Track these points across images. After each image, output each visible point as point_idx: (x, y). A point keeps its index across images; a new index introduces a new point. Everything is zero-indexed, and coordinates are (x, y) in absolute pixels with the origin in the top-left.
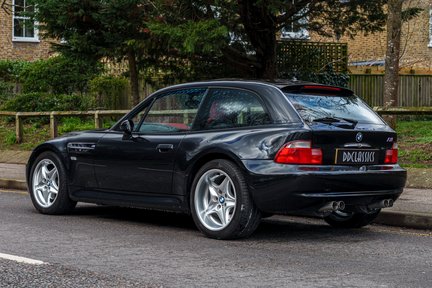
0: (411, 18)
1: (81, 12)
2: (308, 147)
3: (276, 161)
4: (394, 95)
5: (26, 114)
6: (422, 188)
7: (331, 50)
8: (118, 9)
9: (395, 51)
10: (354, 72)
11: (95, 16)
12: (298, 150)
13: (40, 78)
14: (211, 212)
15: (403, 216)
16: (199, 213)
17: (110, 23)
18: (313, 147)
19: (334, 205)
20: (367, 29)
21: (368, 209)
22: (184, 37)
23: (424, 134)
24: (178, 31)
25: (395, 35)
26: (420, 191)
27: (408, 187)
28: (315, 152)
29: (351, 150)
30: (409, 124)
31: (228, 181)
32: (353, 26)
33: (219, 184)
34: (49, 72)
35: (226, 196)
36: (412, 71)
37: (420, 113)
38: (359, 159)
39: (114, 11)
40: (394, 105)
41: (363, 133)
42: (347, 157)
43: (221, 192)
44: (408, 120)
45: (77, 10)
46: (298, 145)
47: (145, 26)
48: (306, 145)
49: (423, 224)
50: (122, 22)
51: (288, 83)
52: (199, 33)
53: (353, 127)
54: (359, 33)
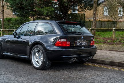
0: (99, 6)
1: (19, 5)
2: (66, 41)
3: (55, 46)
4: (95, 25)
5: (9, 30)
6: (102, 50)
7: (81, 15)
8: (28, 4)
9: (95, 15)
10: (87, 20)
11: (23, 6)
12: (62, 42)
13: (15, 22)
14: (36, 61)
15: (96, 60)
16: (33, 61)
17: (27, 8)
18: (67, 41)
19: (74, 59)
20: (89, 9)
21: (85, 59)
22: (44, 11)
23: (102, 35)
24: (42, 10)
25: (95, 10)
26: (101, 51)
27: (98, 50)
28: (68, 43)
29: (79, 42)
30: (99, 32)
31: (41, 52)
32: (86, 9)
33: (39, 52)
34: (17, 20)
35: (41, 56)
36: (100, 20)
37: (101, 30)
38: (82, 44)
39: (27, 5)
40: (95, 28)
41: (83, 36)
42: (78, 44)
43: (39, 55)
44: (99, 31)
45: (18, 5)
46: (62, 40)
47: (35, 9)
48: (65, 40)
49: (102, 62)
50: (29, 8)
51: (61, 21)
52: (47, 10)
53: (80, 35)
54: (87, 11)
